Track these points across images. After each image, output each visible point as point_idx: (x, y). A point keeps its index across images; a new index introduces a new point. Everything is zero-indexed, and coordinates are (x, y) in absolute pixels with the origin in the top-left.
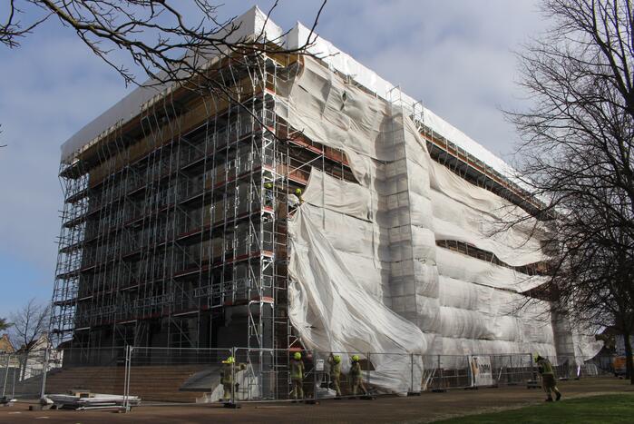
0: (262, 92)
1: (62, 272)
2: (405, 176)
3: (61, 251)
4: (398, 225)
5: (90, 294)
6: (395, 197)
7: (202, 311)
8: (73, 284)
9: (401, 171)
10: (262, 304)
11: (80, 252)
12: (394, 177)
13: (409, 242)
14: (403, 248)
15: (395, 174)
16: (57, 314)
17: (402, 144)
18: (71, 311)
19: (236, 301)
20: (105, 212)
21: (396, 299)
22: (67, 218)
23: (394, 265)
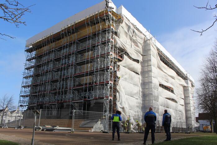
0: (110, 27)
1: (24, 85)
2: (150, 60)
3: (24, 78)
4: (147, 76)
5: (37, 93)
6: (146, 67)
7: (84, 101)
8: (28, 90)
9: (149, 58)
10: (109, 99)
11: (31, 79)
12: (146, 60)
13: (151, 82)
14: (148, 84)
15: (147, 59)
16: (22, 100)
17: (150, 50)
18: (27, 99)
19: (99, 98)
20: (44, 65)
21: (146, 101)
22: (27, 66)
23: (145, 90)
